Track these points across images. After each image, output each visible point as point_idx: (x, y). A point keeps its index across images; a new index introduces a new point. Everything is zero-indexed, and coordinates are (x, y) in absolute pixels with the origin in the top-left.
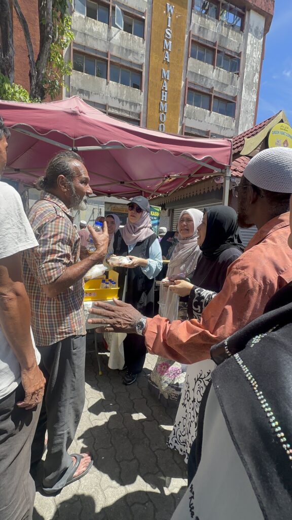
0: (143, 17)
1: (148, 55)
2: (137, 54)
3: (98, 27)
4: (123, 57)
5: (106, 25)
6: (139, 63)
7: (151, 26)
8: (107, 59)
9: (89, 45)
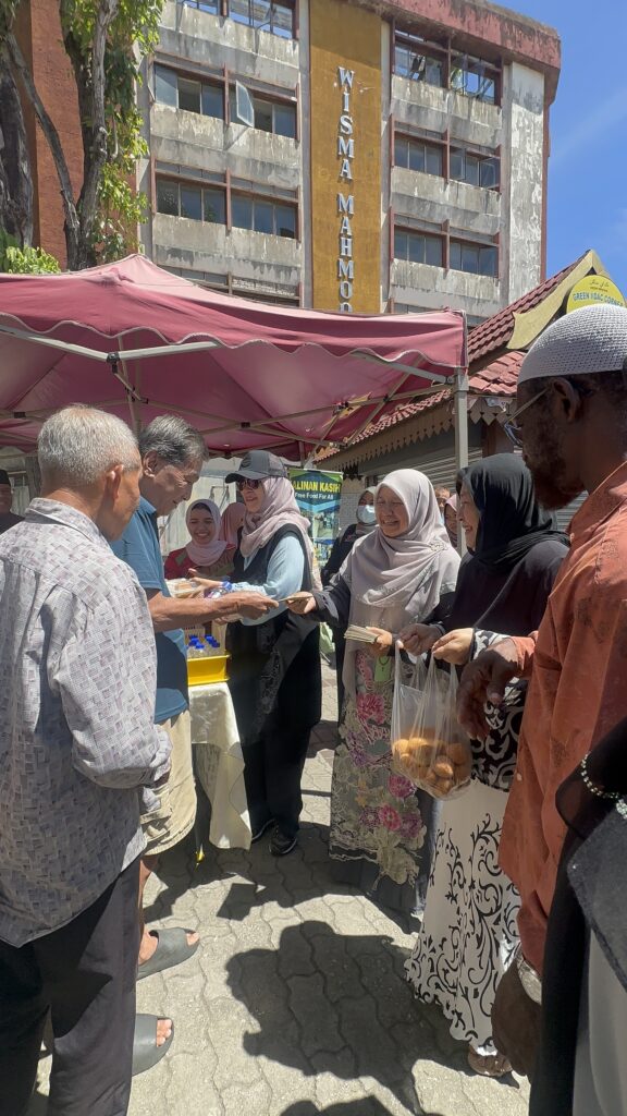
0: (293, 99)
1: (308, 171)
2: (285, 169)
3: (204, 126)
4: (258, 179)
5: (219, 122)
6: (291, 187)
7: (308, 113)
8: (224, 185)
9: (186, 162)
